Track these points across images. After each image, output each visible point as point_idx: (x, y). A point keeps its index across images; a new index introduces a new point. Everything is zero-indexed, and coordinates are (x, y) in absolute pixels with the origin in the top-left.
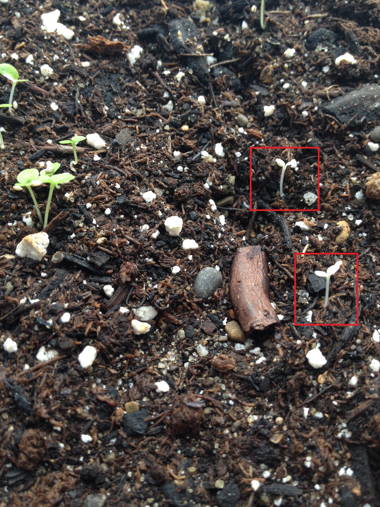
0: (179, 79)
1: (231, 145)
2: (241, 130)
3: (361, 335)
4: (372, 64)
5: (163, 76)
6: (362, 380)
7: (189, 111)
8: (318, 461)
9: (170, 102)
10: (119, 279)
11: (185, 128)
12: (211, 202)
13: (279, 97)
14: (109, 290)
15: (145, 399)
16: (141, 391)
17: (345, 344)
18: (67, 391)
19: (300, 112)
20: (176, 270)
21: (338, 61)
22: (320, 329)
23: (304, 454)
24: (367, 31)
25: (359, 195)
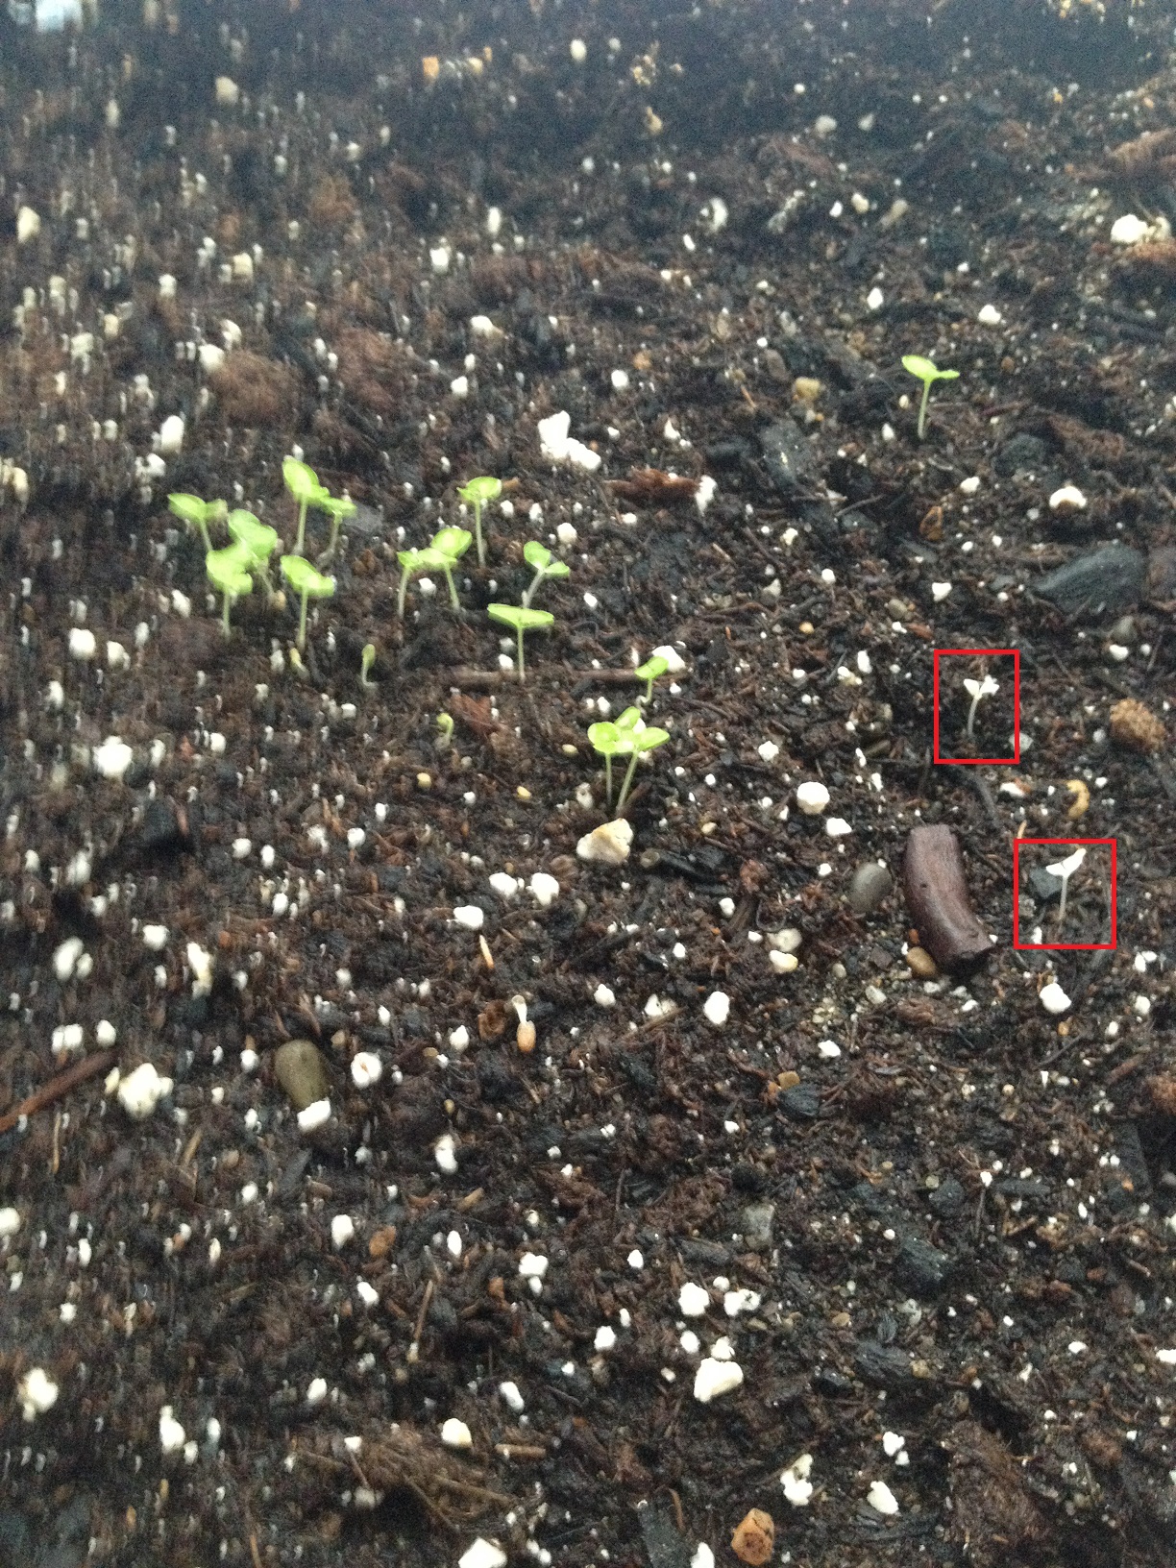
0: (789, 542)
1: (882, 654)
2: (897, 626)
3: (1117, 962)
4: (1113, 506)
5: (760, 536)
6: (1124, 1028)
7: (812, 599)
8: (1070, 1144)
9: (776, 582)
10: (742, 887)
11: (807, 627)
12: (859, 752)
13: (956, 565)
14: (727, 905)
15: (803, 1069)
16: (796, 1057)
17: (1097, 975)
18: (700, 1058)
19: (995, 593)
20: (825, 869)
21: (1055, 500)
22: (1056, 955)
23: (1048, 1138)
24: (1102, 439)
25: (1098, 735)
